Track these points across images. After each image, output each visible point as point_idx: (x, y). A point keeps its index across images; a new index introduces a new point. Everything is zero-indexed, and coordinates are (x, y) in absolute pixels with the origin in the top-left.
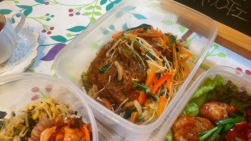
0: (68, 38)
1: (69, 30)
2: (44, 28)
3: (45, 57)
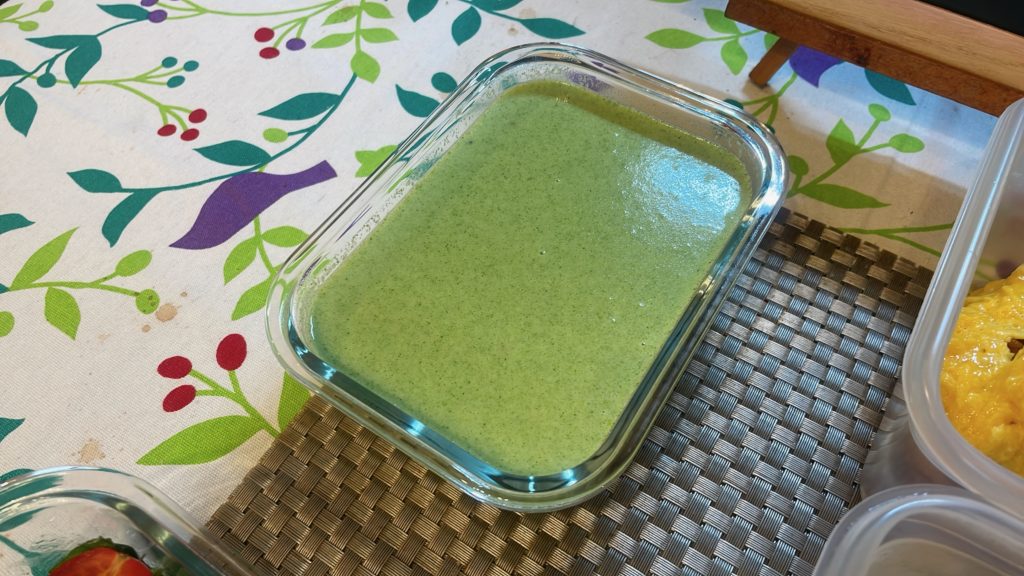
0: (271, 148)
2: (165, 118)
3: (189, 234)
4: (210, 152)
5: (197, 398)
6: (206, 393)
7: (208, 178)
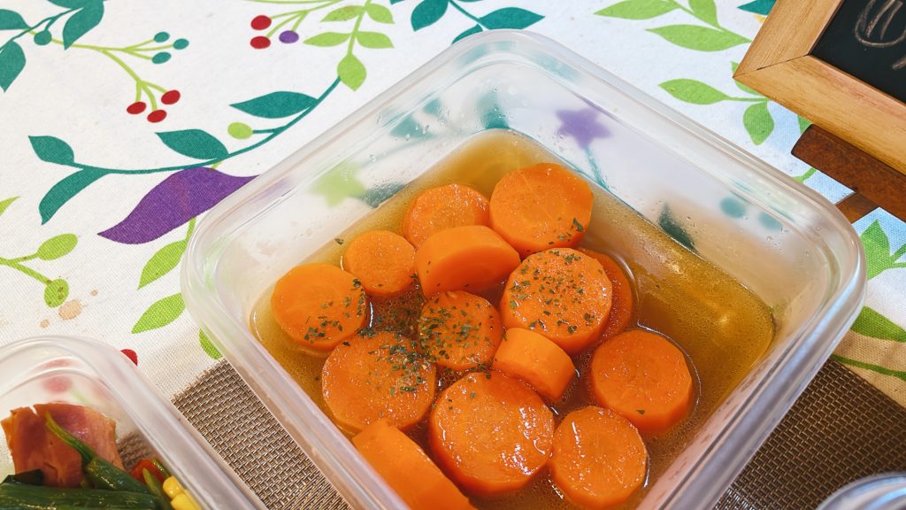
0: (231, 144)
1: (243, 107)
2: (139, 95)
3: (121, 224)
7: (158, 168)
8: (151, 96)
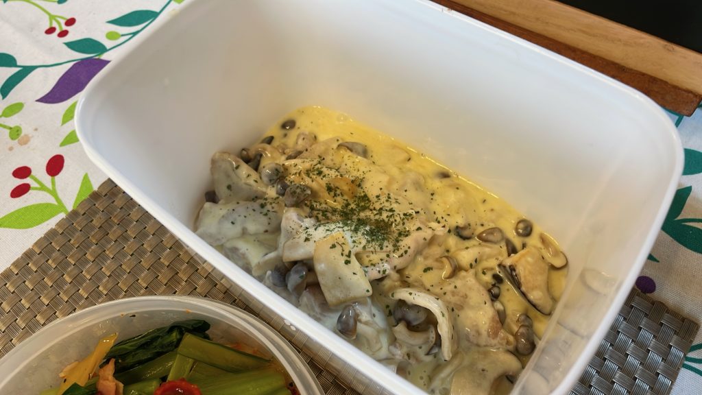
0: (108, 44)
1: (114, 22)
2: (51, 23)
3: (48, 94)
4: (72, 46)
5: (30, 191)
6: (36, 189)
7: (66, 61)
8: (59, 24)
